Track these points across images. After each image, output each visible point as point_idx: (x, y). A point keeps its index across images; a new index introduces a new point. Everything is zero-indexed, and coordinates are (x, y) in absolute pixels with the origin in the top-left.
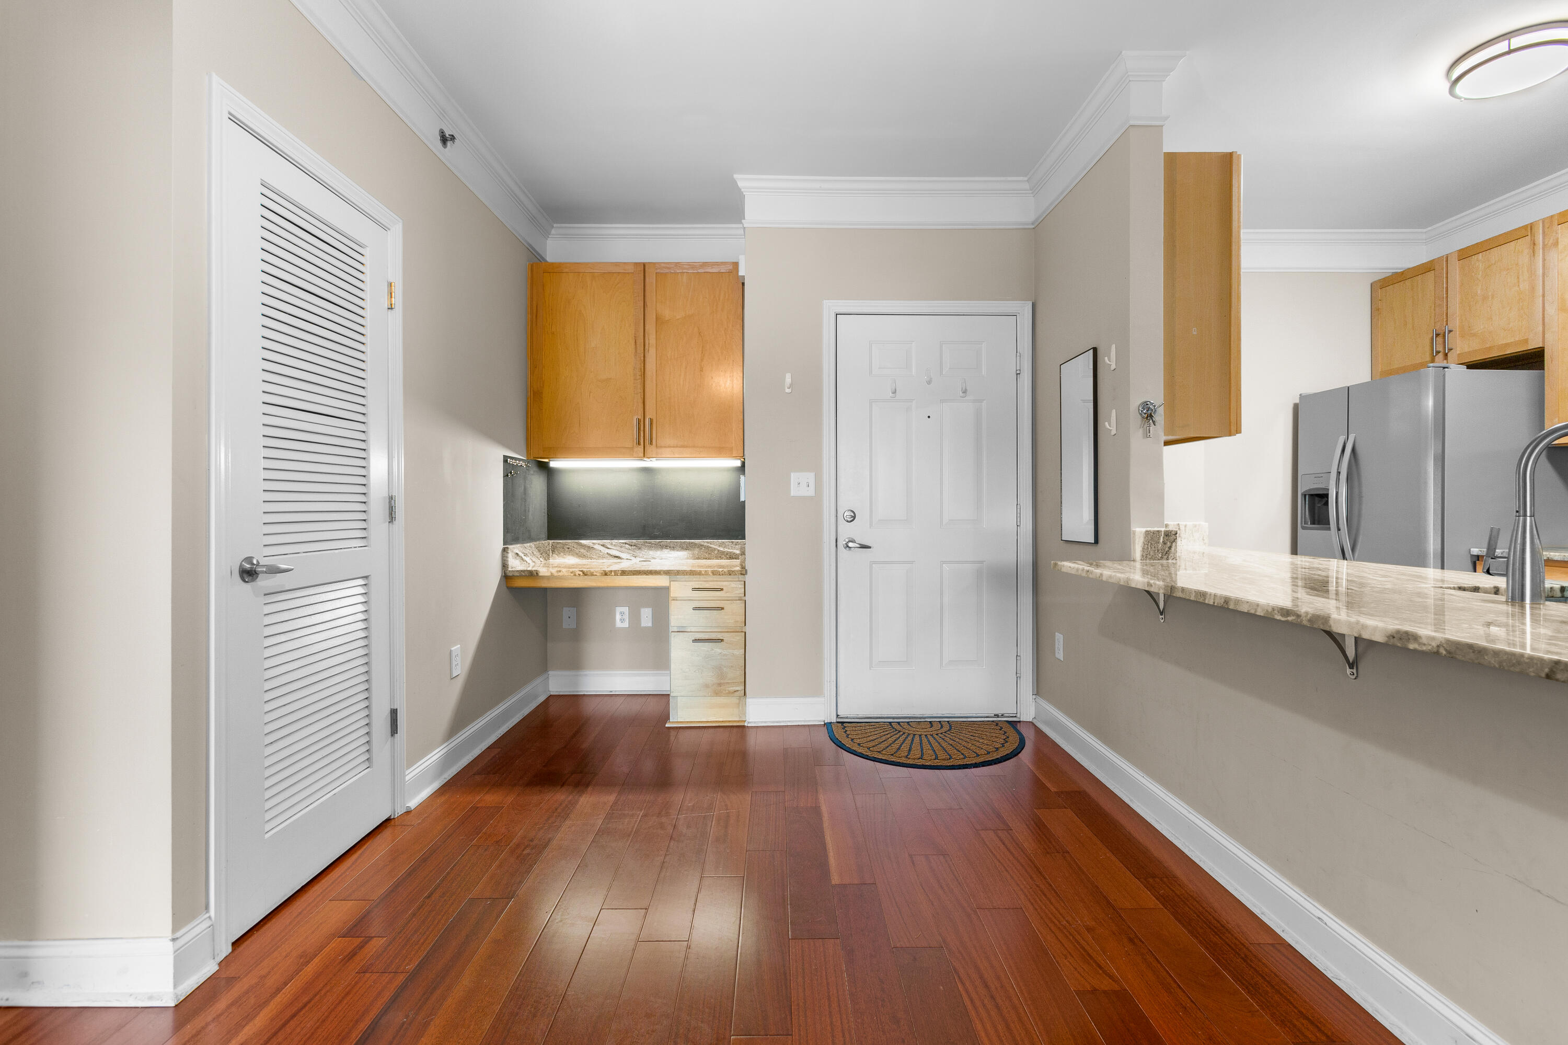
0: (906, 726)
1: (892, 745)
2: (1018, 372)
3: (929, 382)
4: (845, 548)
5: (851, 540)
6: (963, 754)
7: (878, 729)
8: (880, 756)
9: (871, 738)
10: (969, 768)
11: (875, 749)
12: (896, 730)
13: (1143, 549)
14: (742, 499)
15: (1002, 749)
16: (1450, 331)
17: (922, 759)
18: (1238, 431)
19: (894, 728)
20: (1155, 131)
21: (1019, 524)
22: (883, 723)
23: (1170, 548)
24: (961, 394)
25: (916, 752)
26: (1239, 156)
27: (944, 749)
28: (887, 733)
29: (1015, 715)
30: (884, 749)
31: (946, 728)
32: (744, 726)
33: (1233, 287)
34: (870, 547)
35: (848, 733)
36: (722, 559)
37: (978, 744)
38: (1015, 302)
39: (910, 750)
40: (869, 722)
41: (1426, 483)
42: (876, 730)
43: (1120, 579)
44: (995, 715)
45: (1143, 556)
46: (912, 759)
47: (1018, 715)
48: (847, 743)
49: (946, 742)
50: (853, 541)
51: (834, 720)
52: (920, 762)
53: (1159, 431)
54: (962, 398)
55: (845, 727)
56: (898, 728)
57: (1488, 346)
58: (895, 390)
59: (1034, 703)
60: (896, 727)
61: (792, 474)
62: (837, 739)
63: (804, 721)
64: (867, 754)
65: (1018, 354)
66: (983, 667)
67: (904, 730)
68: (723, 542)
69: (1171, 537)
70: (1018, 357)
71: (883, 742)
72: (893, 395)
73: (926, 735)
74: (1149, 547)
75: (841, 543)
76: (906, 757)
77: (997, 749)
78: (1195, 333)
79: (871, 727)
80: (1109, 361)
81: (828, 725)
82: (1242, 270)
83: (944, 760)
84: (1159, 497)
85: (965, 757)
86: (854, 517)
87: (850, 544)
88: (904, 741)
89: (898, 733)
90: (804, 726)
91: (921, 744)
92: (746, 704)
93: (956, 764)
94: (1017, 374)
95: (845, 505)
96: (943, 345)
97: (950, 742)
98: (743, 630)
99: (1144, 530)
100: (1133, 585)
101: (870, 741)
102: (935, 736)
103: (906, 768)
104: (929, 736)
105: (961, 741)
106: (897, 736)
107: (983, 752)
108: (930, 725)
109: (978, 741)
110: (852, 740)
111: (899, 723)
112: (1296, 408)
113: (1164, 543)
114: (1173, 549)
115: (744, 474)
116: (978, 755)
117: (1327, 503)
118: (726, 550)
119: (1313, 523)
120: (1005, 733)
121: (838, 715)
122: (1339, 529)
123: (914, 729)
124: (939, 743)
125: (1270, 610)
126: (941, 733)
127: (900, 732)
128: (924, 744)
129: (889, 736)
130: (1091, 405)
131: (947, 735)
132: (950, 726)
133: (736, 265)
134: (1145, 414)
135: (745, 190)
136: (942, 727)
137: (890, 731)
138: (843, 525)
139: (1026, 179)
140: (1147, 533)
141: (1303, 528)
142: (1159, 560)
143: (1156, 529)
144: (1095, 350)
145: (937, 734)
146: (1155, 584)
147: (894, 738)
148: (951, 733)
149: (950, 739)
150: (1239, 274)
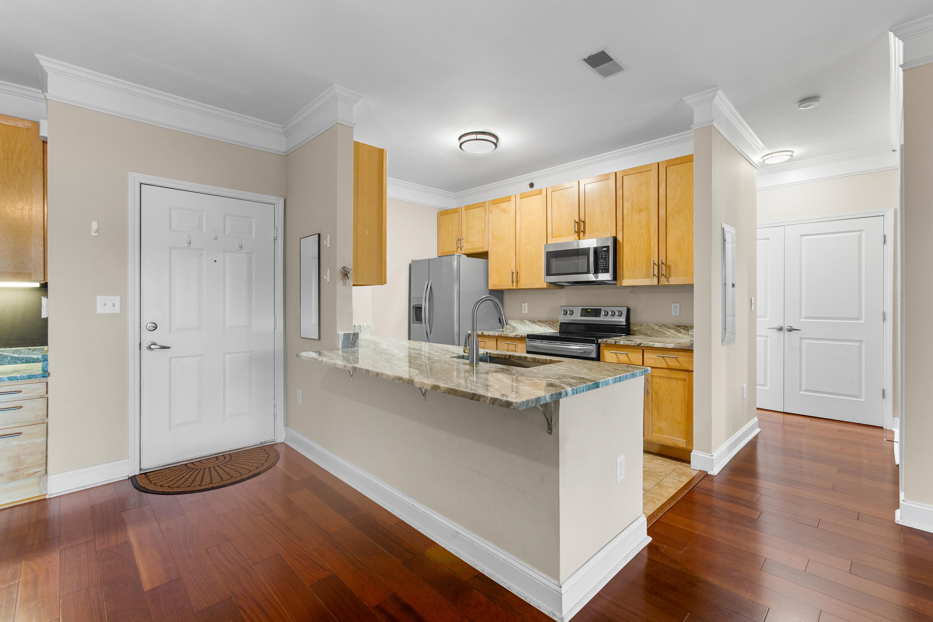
0: (198, 464)
1: (188, 480)
2: (275, 238)
3: (216, 239)
4: (148, 349)
5: (152, 343)
6: (240, 473)
7: (176, 471)
8: (179, 490)
9: (171, 479)
10: (245, 481)
11: (174, 486)
12: (191, 469)
13: (343, 343)
14: (44, 316)
15: (266, 463)
16: (462, 239)
17: (211, 483)
18: (385, 283)
19: (189, 468)
20: (349, 129)
21: (275, 328)
22: (179, 466)
23: (355, 341)
24: (239, 248)
25: (207, 479)
26: (386, 152)
27: (227, 473)
28: (184, 472)
29: (273, 440)
30: (182, 484)
31: (228, 458)
32: (45, 499)
33: (383, 213)
34: (169, 348)
35: (150, 480)
36: (17, 363)
37: (250, 464)
38: (275, 197)
39: (202, 480)
40: (169, 468)
41: (454, 304)
42: (175, 472)
43: (331, 364)
44: (261, 443)
45: (342, 347)
46: (204, 485)
47: (275, 440)
48: (151, 487)
49: (229, 468)
50: (154, 344)
51: (137, 472)
52: (211, 486)
53: (350, 282)
54: (239, 251)
55: (148, 476)
56: (192, 466)
57: (473, 247)
58: (190, 242)
59: (285, 431)
60: (190, 467)
61: (98, 297)
62: (142, 486)
63: (110, 480)
64: (168, 491)
65: (275, 228)
66: (253, 415)
67: (197, 467)
68: (18, 350)
69: (356, 335)
70: (275, 230)
71: (180, 479)
72: (188, 245)
73: (214, 467)
74: (346, 342)
75: (144, 347)
76: (200, 485)
77: (263, 464)
78: (367, 234)
79: (170, 471)
80: (326, 243)
81: (133, 479)
82: (387, 197)
83: (227, 480)
84: (350, 316)
85: (242, 474)
86: (156, 328)
87: (152, 347)
88: (197, 474)
89: (192, 470)
90: (110, 484)
91: (210, 473)
92: (47, 480)
93: (236, 481)
94: (275, 239)
95: (147, 319)
96: (226, 216)
97: (231, 468)
98: (45, 421)
99: (343, 333)
100: (338, 367)
101: (170, 481)
102: (220, 466)
103: (200, 493)
104: (216, 467)
105: (238, 465)
106: (192, 472)
107: (254, 468)
108: (216, 459)
109: (251, 462)
110: (155, 484)
111: (192, 463)
112: (410, 265)
113: (353, 339)
114: (357, 342)
115: (46, 295)
116: (250, 471)
117: (421, 311)
118: (21, 356)
119: (416, 320)
120: (267, 453)
121: (142, 469)
122: (426, 324)
123: (205, 465)
124: (224, 470)
125: (394, 378)
126: (225, 463)
127: (193, 469)
128: (213, 473)
129: (185, 474)
130: (317, 260)
131: (229, 463)
132: (231, 457)
133: (36, 125)
134: (344, 273)
135: (48, 69)
136: (225, 459)
137: (186, 470)
138: (145, 333)
139: (281, 126)
140: (345, 334)
141: (413, 323)
142: (350, 348)
143: (349, 332)
144: (319, 235)
145: (222, 464)
146: (348, 366)
147: (189, 474)
148: (231, 461)
149: (231, 465)
150: (386, 199)
